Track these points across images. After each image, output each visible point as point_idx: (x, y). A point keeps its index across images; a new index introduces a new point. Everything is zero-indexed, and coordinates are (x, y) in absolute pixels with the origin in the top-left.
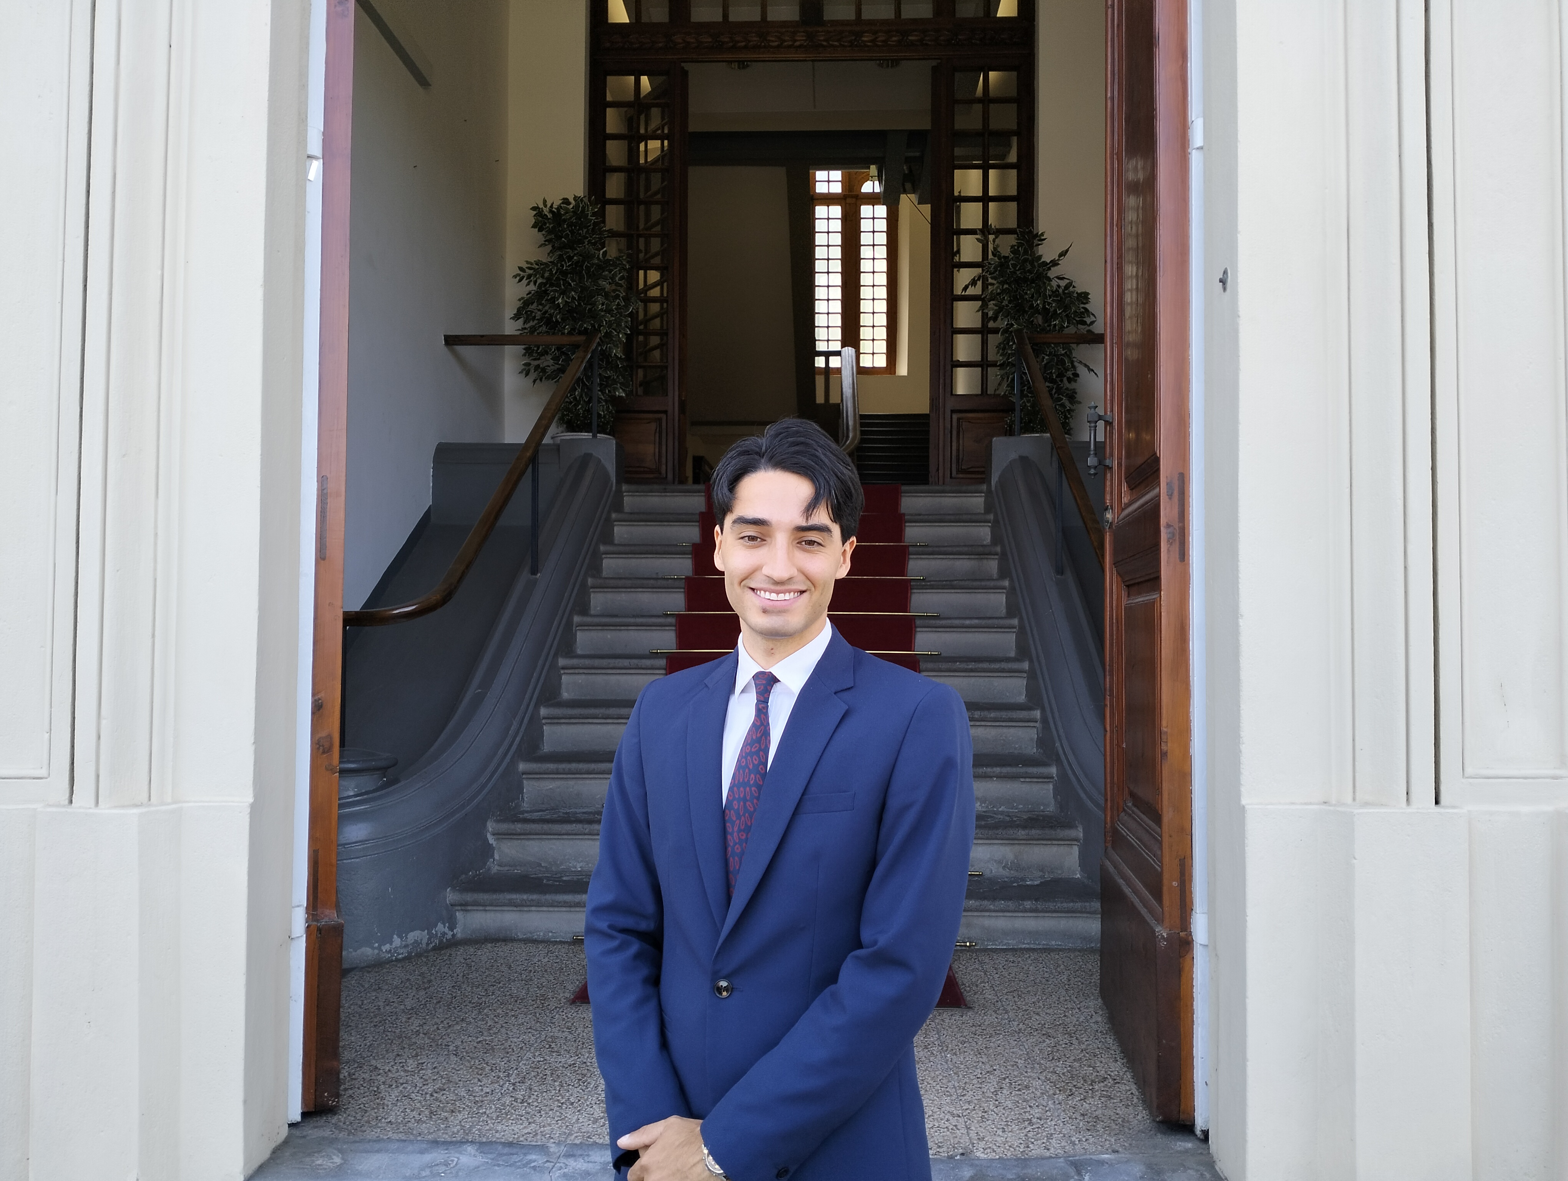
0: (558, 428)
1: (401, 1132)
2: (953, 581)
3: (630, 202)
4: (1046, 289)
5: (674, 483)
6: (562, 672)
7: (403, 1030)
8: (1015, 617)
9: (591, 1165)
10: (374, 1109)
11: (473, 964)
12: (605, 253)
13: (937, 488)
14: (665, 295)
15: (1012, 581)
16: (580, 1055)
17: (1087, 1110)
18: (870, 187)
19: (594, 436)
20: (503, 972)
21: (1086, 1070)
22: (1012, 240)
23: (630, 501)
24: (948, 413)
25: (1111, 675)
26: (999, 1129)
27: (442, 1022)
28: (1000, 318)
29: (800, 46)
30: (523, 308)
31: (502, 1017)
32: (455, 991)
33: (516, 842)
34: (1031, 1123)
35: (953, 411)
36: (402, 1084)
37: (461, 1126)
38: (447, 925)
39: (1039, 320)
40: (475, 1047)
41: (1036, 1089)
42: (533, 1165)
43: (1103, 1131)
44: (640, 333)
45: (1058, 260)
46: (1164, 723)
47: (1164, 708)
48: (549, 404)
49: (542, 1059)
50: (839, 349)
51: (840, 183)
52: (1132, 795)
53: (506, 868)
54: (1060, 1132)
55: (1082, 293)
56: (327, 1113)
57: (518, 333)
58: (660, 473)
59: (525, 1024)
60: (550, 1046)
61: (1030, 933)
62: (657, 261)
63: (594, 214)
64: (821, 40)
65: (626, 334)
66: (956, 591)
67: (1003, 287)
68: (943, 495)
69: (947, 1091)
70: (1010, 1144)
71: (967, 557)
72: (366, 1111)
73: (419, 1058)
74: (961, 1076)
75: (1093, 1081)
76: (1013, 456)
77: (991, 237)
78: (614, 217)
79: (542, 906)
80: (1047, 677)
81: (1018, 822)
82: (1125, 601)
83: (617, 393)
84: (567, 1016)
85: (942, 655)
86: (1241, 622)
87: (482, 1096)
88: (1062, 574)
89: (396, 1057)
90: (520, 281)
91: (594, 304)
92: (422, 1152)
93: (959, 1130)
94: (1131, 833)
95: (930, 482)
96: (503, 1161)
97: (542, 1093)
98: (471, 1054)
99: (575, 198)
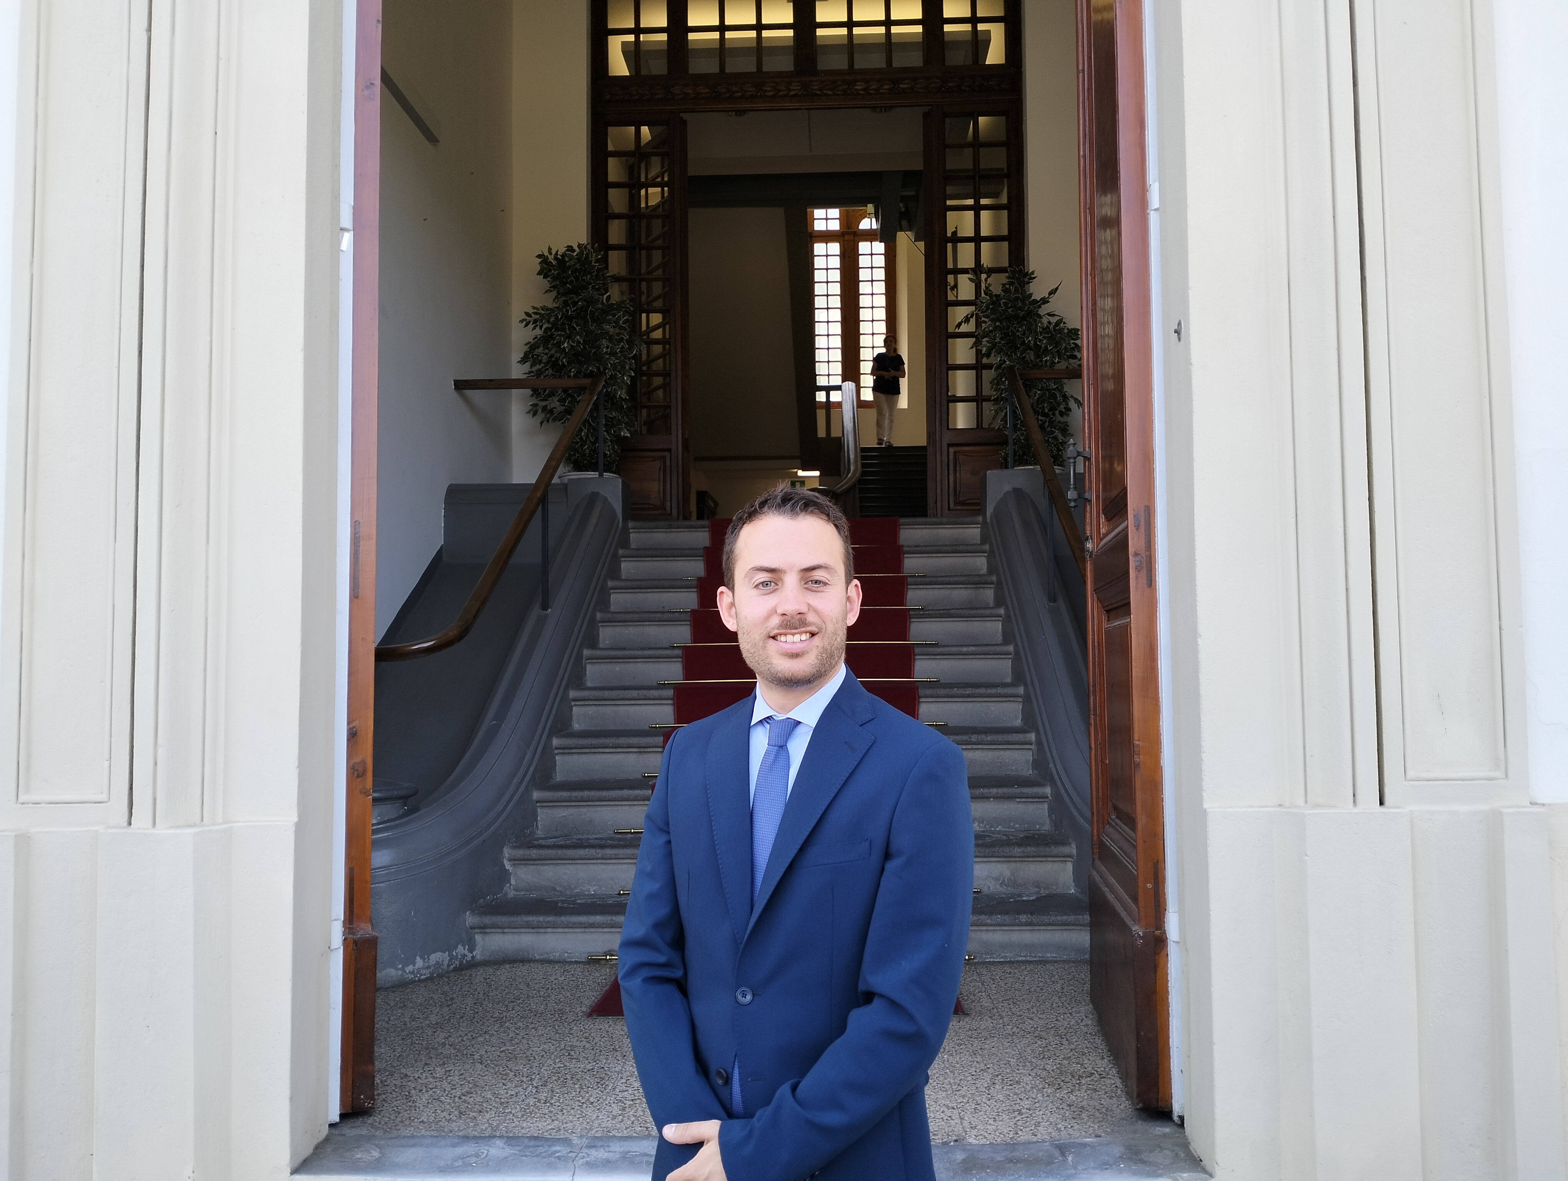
0: (565, 467)
1: (433, 1130)
2: (950, 609)
3: (632, 248)
4: (1037, 326)
5: (678, 519)
6: (573, 704)
7: (430, 1042)
8: (1010, 644)
9: (611, 1154)
10: (407, 1110)
11: (493, 983)
12: (609, 298)
13: (934, 520)
14: (667, 337)
15: (1007, 609)
16: (598, 1062)
17: (1074, 1102)
18: (867, 224)
19: (601, 475)
20: (522, 990)
21: (1074, 1067)
22: (1003, 278)
23: (636, 538)
24: (945, 446)
25: (1095, 696)
26: (990, 1118)
27: (466, 1034)
28: (993, 355)
29: (795, 96)
30: (530, 352)
31: (523, 1029)
32: (476, 1007)
33: (532, 868)
34: (1020, 1113)
35: (949, 445)
36: (431, 1089)
37: (489, 1124)
38: (467, 947)
39: (1031, 356)
40: (499, 1056)
41: (1027, 1084)
42: (557, 1155)
43: (1088, 1120)
44: (643, 374)
45: (1048, 298)
46: (1136, 736)
47: (1136, 722)
48: (557, 446)
49: (562, 1065)
50: (839, 383)
51: (838, 221)
52: (1116, 808)
53: (522, 893)
54: (1048, 1121)
55: (1072, 329)
56: (364, 1115)
57: (525, 377)
58: (665, 510)
59: (545, 1035)
60: (569, 1053)
61: (1026, 945)
62: (659, 304)
63: (597, 261)
64: (815, 90)
65: (630, 376)
66: (953, 619)
67: (995, 324)
68: (940, 526)
69: (943, 1087)
70: (1000, 1131)
71: (965, 586)
72: (399, 1113)
73: (446, 1066)
74: (956, 1074)
75: (1080, 1076)
76: (1007, 488)
77: (984, 276)
78: (617, 262)
79: (558, 928)
80: (1040, 699)
81: (1014, 841)
82: (1105, 625)
83: (622, 433)
84: (584, 1028)
85: (941, 682)
86: (1200, 641)
87: (507, 1098)
88: (1055, 601)
89: (424, 1066)
90: (526, 325)
91: (599, 347)
92: (454, 1146)
93: (953, 1120)
94: (1114, 843)
95: (928, 515)
96: (530, 1152)
97: (563, 1094)
98: (495, 1062)
99: (579, 246)
